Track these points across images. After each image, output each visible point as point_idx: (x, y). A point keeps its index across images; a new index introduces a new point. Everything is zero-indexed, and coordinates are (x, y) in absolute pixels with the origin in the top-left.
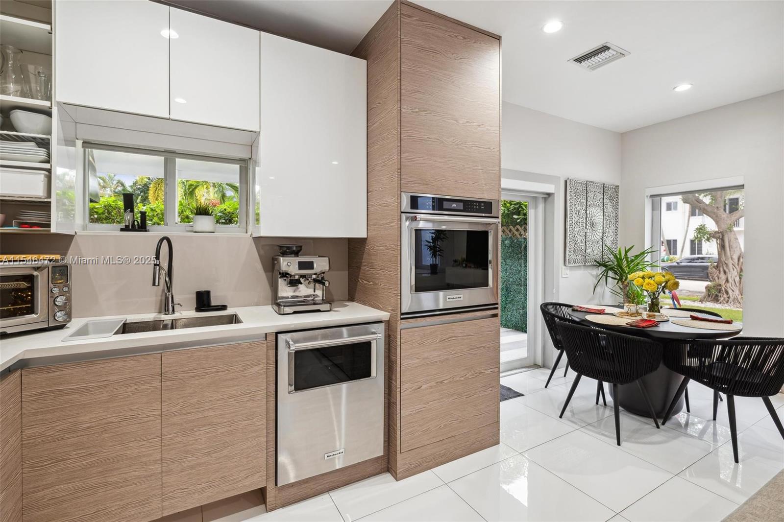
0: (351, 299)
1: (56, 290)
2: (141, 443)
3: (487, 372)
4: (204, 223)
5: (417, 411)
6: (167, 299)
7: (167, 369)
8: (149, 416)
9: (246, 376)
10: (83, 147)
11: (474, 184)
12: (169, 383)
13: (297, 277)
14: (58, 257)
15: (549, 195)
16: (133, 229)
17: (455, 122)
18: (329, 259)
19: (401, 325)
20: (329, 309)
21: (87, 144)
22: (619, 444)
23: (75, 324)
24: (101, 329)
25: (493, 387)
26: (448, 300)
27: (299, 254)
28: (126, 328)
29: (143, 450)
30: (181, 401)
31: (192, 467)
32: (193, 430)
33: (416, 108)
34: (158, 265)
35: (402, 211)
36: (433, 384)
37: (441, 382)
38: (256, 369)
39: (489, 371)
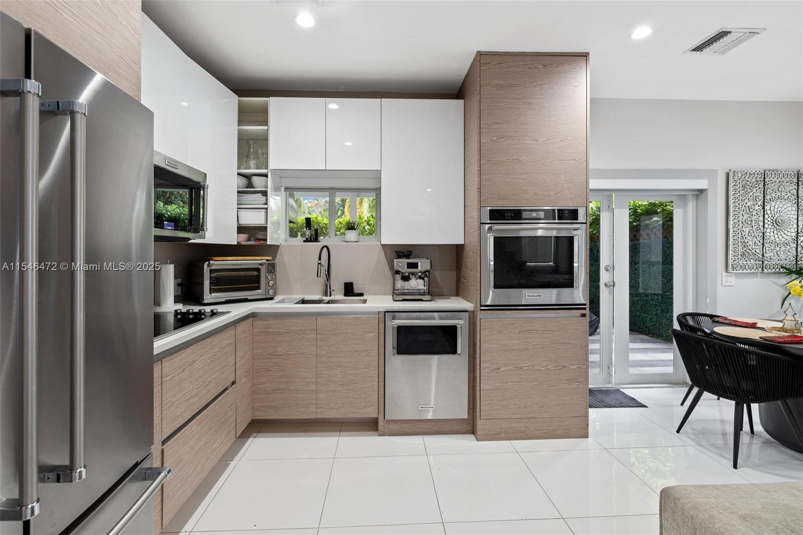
0: (457, 295)
1: (269, 277)
2: (306, 370)
3: (572, 367)
4: (351, 235)
5: (495, 388)
6: (327, 286)
7: (319, 327)
8: (310, 355)
9: (364, 339)
10: (285, 191)
11: (556, 194)
12: (320, 336)
13: (407, 274)
14: (270, 258)
15: (701, 191)
16: (311, 241)
17: (535, 142)
18: (431, 261)
19: (480, 315)
20: (430, 300)
21: (286, 189)
22: (735, 467)
23: (278, 298)
24: (290, 301)
25: (580, 382)
26: (527, 297)
27: (411, 257)
28: (303, 302)
29: (307, 374)
30: (326, 348)
31: (333, 391)
32: (333, 368)
33: (494, 137)
34: (320, 264)
35: (482, 222)
36: (512, 367)
37: (521, 368)
38: (372, 335)
39: (575, 367)
